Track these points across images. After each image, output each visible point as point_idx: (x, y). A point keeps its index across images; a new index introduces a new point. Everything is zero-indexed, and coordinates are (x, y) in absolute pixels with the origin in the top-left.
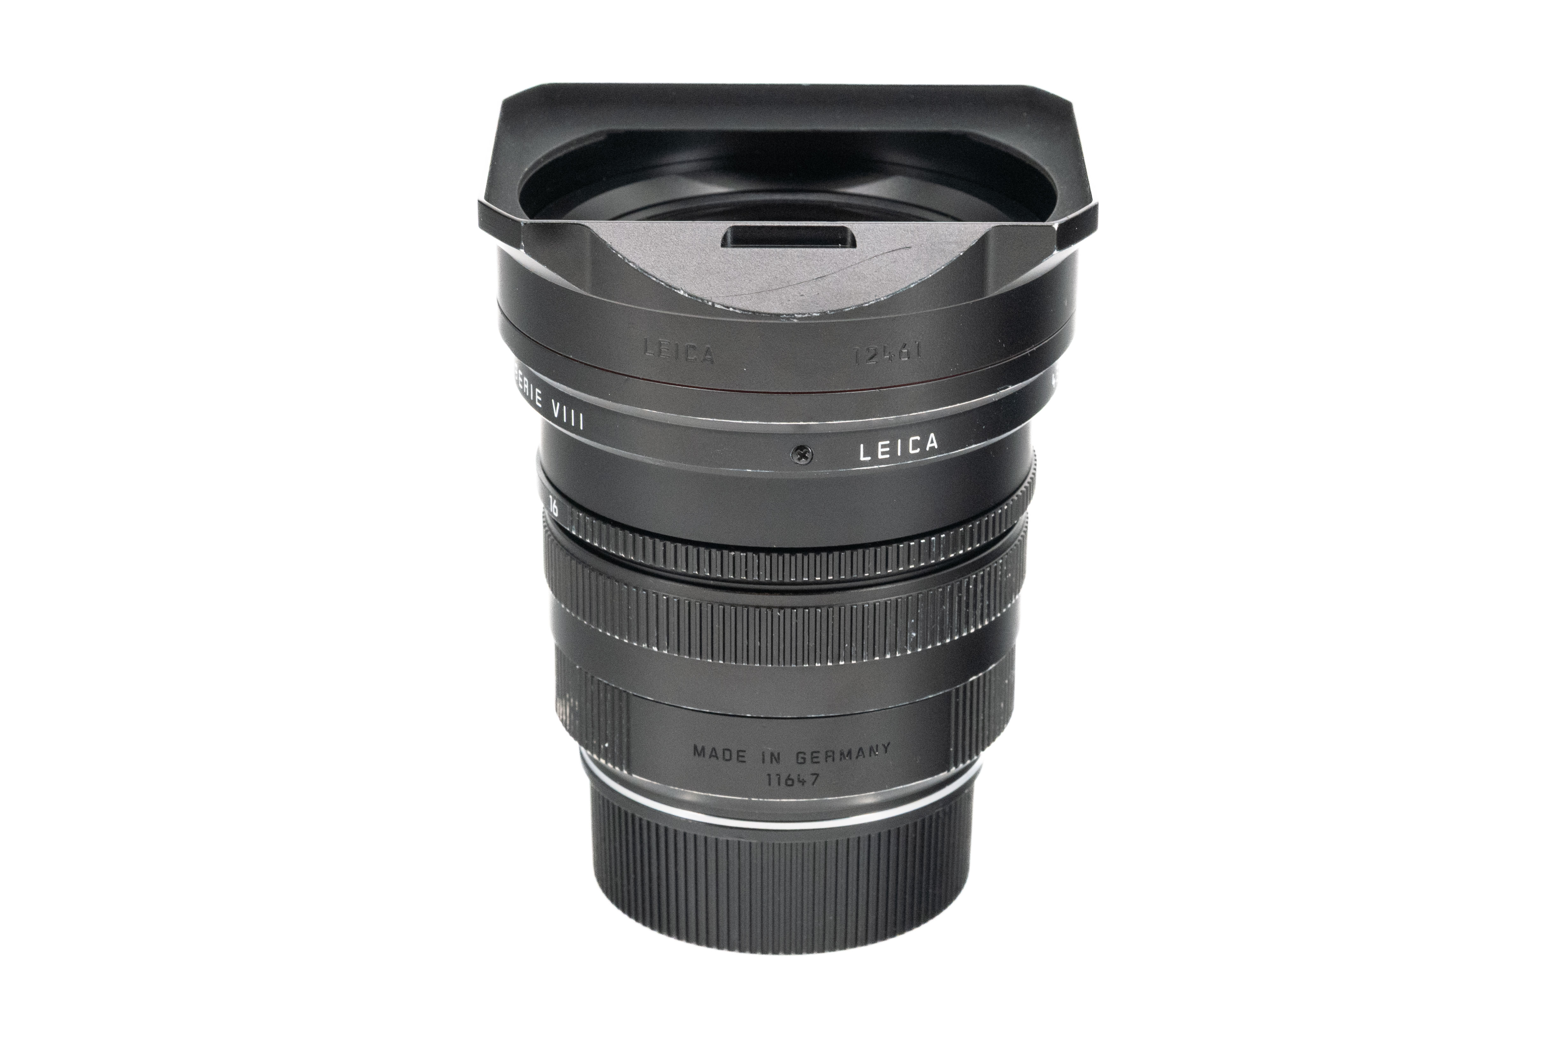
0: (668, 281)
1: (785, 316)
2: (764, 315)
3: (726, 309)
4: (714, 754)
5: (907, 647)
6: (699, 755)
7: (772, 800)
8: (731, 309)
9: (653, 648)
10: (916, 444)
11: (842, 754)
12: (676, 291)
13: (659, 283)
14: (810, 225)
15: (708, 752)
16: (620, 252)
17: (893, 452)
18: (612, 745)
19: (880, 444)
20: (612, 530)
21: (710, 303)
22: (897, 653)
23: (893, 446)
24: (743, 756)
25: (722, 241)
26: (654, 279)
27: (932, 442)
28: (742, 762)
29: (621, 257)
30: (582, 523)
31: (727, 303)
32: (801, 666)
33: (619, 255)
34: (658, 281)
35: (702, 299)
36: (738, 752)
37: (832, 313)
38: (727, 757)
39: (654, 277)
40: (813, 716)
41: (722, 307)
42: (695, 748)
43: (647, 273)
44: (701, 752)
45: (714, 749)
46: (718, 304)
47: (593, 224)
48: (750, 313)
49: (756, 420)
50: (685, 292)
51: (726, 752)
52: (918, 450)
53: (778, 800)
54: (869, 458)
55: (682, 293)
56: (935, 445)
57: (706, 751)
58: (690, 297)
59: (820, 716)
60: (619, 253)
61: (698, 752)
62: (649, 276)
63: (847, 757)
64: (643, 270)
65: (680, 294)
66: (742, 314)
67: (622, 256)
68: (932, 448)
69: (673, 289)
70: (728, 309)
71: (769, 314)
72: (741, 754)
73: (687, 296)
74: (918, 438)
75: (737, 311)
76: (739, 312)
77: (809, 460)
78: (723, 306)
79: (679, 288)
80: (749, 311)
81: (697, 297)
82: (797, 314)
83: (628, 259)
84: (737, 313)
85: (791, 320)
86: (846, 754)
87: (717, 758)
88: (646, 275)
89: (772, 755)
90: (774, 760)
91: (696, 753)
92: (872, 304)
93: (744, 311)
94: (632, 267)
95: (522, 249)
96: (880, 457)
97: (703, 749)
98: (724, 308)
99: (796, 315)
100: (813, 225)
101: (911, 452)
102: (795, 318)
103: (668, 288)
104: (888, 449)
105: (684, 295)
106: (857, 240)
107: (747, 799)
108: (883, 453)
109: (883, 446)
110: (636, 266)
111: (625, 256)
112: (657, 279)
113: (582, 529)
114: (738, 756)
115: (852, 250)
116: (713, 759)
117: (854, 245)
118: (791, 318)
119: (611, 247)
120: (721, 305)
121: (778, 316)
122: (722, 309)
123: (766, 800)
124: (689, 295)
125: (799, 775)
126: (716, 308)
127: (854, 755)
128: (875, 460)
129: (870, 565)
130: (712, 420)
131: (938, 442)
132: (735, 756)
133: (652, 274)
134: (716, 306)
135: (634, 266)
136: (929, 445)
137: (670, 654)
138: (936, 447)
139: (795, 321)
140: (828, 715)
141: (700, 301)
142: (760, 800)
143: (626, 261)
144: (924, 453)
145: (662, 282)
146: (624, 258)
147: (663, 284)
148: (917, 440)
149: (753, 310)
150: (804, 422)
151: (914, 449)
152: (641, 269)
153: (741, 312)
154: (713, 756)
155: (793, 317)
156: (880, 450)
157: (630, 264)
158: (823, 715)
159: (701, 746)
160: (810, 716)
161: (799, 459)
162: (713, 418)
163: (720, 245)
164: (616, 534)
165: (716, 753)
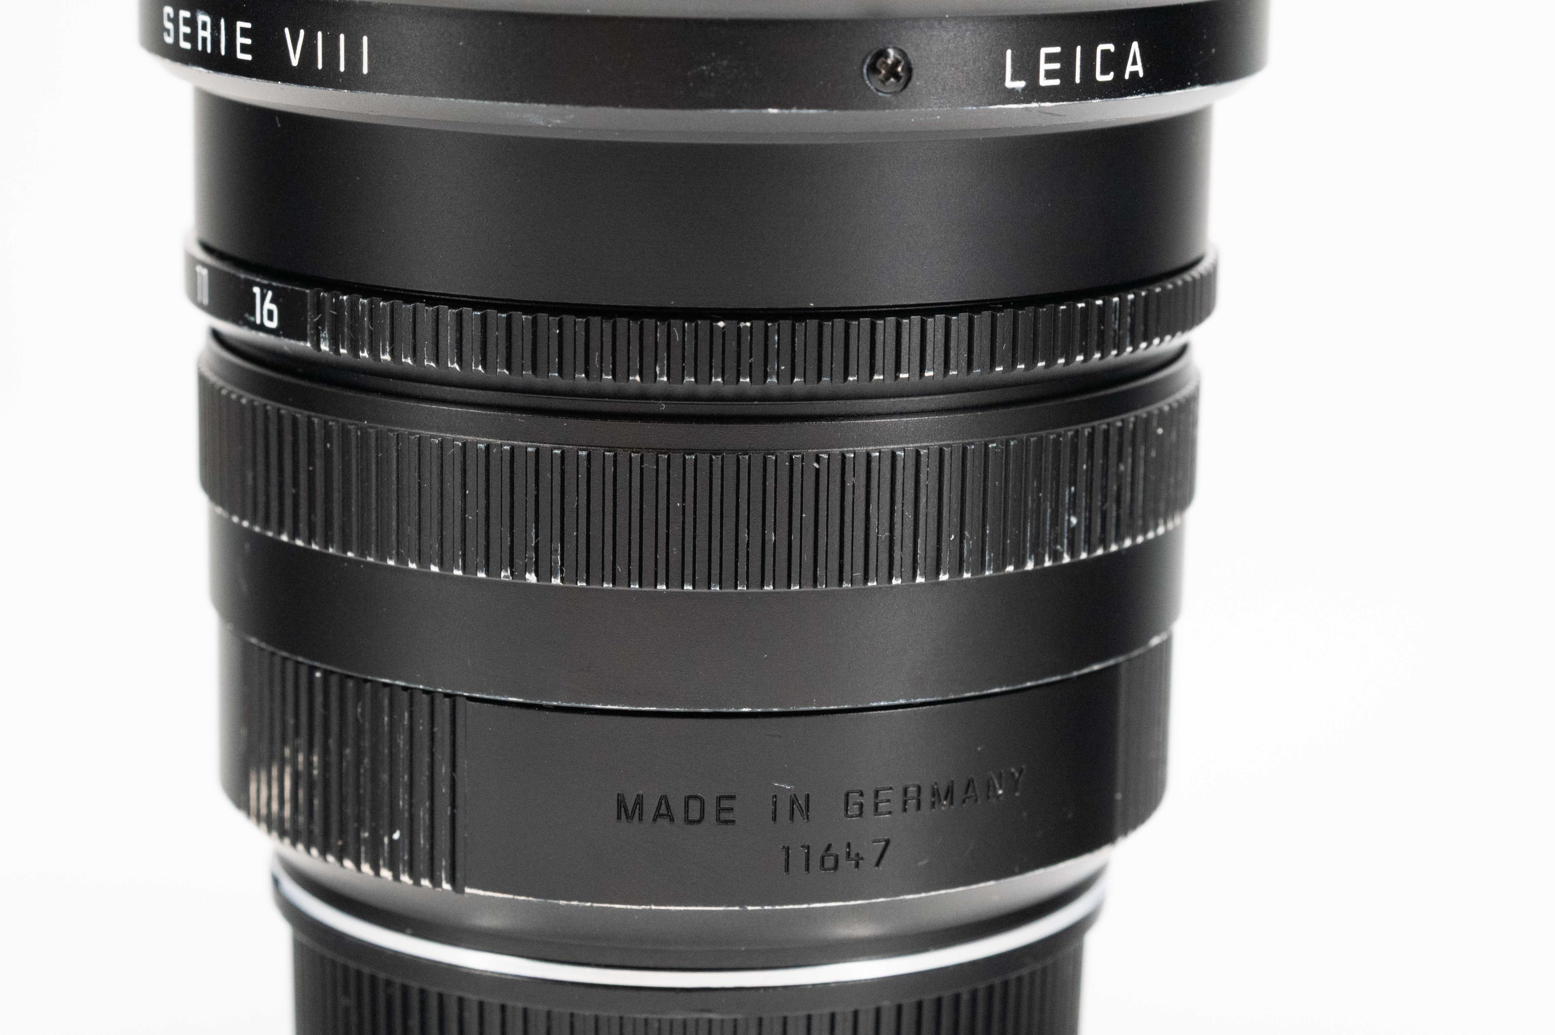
4: (664, 812)
5: (1062, 547)
6: (630, 818)
7: (791, 907)
9: (528, 576)
10: (1107, 62)
11: (935, 793)
15: (650, 809)
17: (1066, 73)
18: (411, 835)
19: (1044, 51)
22: (1047, 558)
23: (1066, 58)
24: (731, 810)
27: (1134, 63)
28: (726, 822)
32: (862, 586)
36: (719, 799)
38: (695, 815)
40: (882, 704)
42: (621, 802)
44: (634, 811)
45: (664, 799)
51: (691, 802)
52: (1110, 77)
53: (805, 906)
54: (1020, 84)
56: (1139, 68)
57: (646, 807)
59: (896, 703)
61: (626, 810)
63: (946, 799)
68: (1134, 76)
72: (725, 804)
74: (1111, 47)
77: (902, 83)
86: (943, 793)
87: (672, 820)
89: (793, 801)
90: (797, 812)
91: (623, 814)
96: (1044, 82)
97: (639, 801)
101: (1100, 78)
104: (1057, 66)
107: (737, 908)
108: (1049, 74)
109: (1050, 58)
114: (720, 810)
116: (663, 822)
123: (777, 907)
125: (849, 845)
127: (958, 794)
128: (1035, 91)
131: (1144, 66)
132: (711, 810)
136: (1130, 68)
137: (567, 585)
138: (1141, 75)
140: (912, 701)
142: (766, 908)
144: (1120, 85)
148: (1109, 50)
151: (1104, 72)
154: (662, 815)
156: (1044, 67)
158: (902, 701)
159: (635, 794)
160: (875, 704)
161: (883, 81)
165: (668, 807)
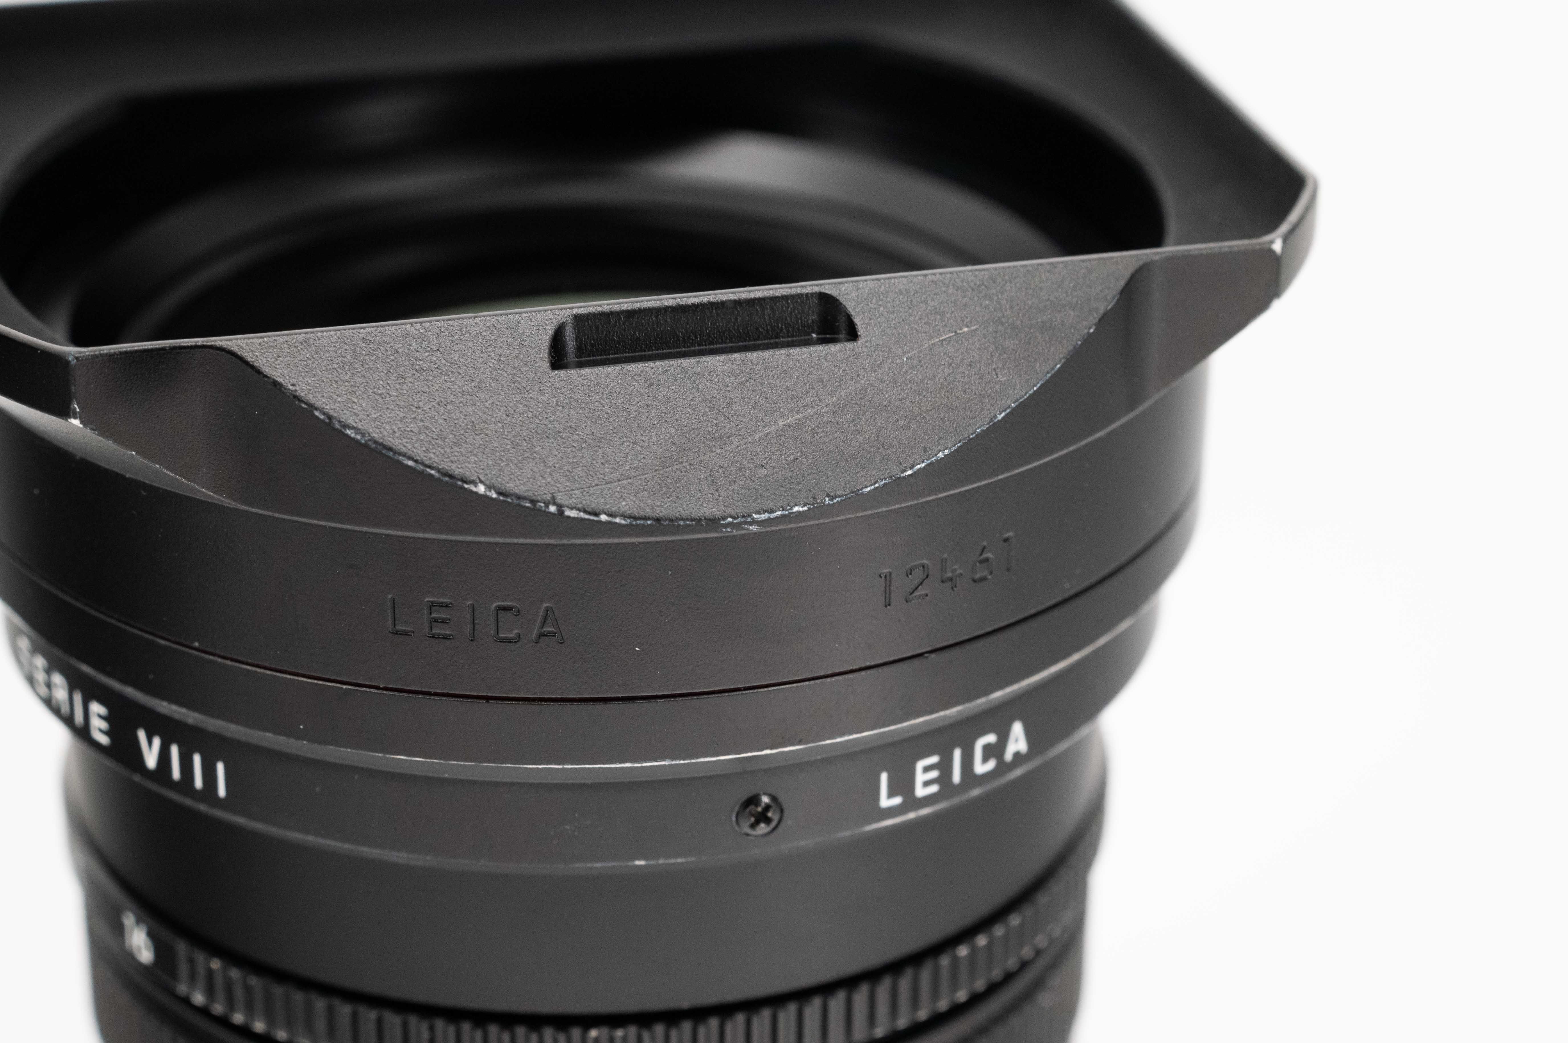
0: (445, 465)
1: (730, 519)
2: (682, 523)
3: (592, 518)
8: (603, 517)
10: (989, 752)
12: (466, 486)
13: (423, 472)
14: (744, 296)
16: (319, 404)
17: (944, 778)
19: (920, 765)
20: (298, 997)
21: (553, 509)
23: (945, 767)
25: (550, 354)
26: (410, 463)
27: (1017, 742)
29: (322, 417)
30: (219, 981)
31: (593, 503)
33: (317, 413)
34: (420, 467)
35: (533, 502)
37: (835, 501)
39: (410, 458)
41: (582, 515)
43: (390, 449)
46: (572, 509)
47: (239, 342)
48: (649, 522)
49: (663, 759)
50: (489, 487)
52: (991, 764)
54: (897, 800)
55: (481, 489)
56: (1020, 747)
58: (501, 498)
60: (316, 409)
62: (396, 457)
64: (382, 444)
65: (476, 493)
66: (631, 525)
67: (324, 414)
68: (1017, 755)
69: (460, 483)
70: (596, 519)
71: (692, 520)
73: (494, 496)
74: (992, 738)
75: (618, 520)
76: (623, 522)
77: (773, 824)
78: (585, 512)
79: (474, 478)
80: (645, 518)
81: (519, 497)
82: (758, 513)
83: (340, 422)
84: (619, 525)
85: (744, 529)
88: (391, 454)
92: (920, 469)
93: (635, 518)
94: (353, 439)
95: (75, 418)
96: (921, 792)
98: (587, 517)
99: (755, 516)
100: (752, 296)
101: (979, 769)
102: (754, 522)
103: (447, 483)
104: (935, 774)
105: (488, 493)
106: (857, 320)
108: (927, 784)
109: (927, 769)
110: (363, 435)
111: (331, 413)
112: (416, 461)
113: (220, 994)
115: (849, 345)
117: (853, 335)
118: (746, 523)
119: (295, 397)
120: (579, 510)
121: (713, 522)
122: (582, 520)
124: (500, 493)
126: (569, 517)
128: (912, 802)
129: (882, 1010)
130: (560, 767)
131: (1025, 741)
133: (404, 450)
134: (569, 513)
135: (359, 437)
136: (1011, 749)
138: (1026, 749)
139: (754, 528)
141: (528, 505)
143: (337, 426)
144: (1002, 767)
145: (430, 467)
146: (330, 417)
147: (433, 472)
148: (990, 743)
149: (655, 515)
150: (771, 748)
151: (983, 762)
152: (375, 442)
153: (629, 521)
155: (749, 519)
156: (920, 777)
157: (348, 432)
161: (753, 826)
162: (563, 764)
163: (546, 365)
164: (309, 1010)
